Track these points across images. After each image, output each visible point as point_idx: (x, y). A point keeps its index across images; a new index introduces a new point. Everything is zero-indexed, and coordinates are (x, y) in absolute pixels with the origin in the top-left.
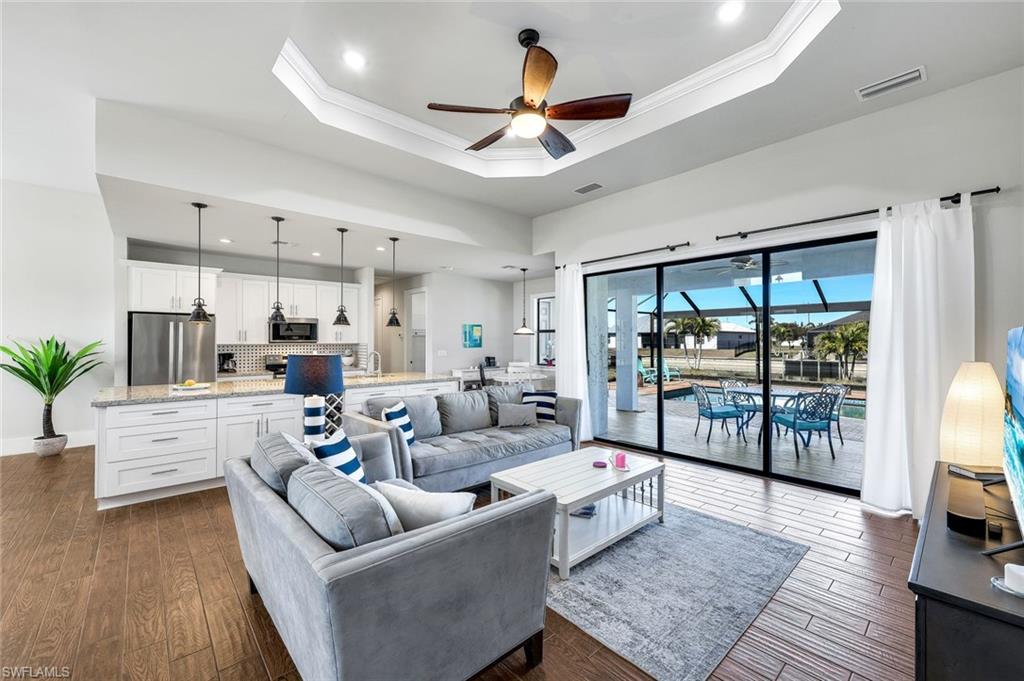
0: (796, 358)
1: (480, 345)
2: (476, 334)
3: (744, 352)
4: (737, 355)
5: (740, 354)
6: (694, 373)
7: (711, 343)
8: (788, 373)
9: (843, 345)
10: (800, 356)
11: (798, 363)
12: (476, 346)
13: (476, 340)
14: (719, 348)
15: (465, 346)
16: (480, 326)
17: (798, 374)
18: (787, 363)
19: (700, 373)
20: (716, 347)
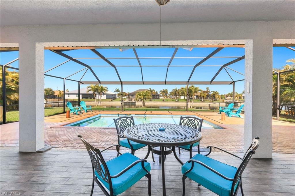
0: (126, 101)
3: (113, 100)
4: (111, 101)
5: (112, 100)
6: (98, 107)
7: (104, 97)
9: (143, 97)
14: (106, 99)
19: (100, 107)
20: (105, 98)
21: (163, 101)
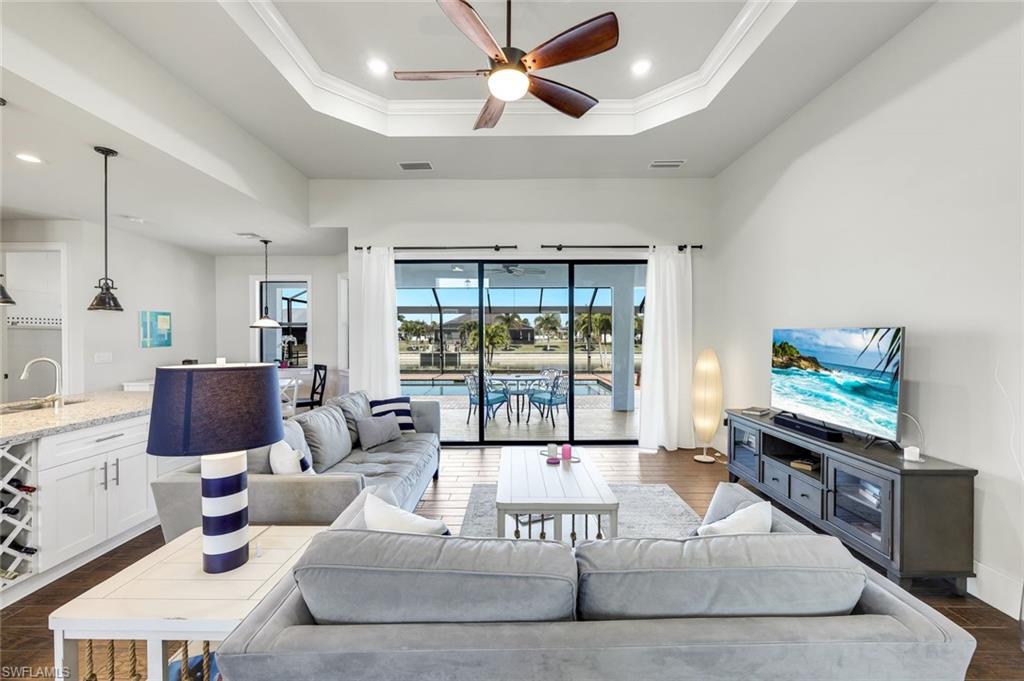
0: (428, 351)
1: (168, 343)
2: (163, 325)
8: (423, 364)
10: (431, 349)
11: (430, 355)
12: (161, 345)
13: (163, 336)
15: (144, 345)
16: (169, 314)
17: (430, 364)
18: (422, 355)
21: (545, 348)
